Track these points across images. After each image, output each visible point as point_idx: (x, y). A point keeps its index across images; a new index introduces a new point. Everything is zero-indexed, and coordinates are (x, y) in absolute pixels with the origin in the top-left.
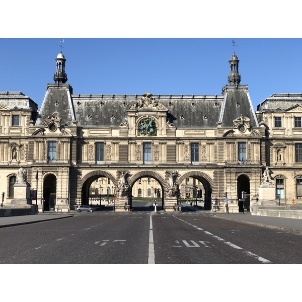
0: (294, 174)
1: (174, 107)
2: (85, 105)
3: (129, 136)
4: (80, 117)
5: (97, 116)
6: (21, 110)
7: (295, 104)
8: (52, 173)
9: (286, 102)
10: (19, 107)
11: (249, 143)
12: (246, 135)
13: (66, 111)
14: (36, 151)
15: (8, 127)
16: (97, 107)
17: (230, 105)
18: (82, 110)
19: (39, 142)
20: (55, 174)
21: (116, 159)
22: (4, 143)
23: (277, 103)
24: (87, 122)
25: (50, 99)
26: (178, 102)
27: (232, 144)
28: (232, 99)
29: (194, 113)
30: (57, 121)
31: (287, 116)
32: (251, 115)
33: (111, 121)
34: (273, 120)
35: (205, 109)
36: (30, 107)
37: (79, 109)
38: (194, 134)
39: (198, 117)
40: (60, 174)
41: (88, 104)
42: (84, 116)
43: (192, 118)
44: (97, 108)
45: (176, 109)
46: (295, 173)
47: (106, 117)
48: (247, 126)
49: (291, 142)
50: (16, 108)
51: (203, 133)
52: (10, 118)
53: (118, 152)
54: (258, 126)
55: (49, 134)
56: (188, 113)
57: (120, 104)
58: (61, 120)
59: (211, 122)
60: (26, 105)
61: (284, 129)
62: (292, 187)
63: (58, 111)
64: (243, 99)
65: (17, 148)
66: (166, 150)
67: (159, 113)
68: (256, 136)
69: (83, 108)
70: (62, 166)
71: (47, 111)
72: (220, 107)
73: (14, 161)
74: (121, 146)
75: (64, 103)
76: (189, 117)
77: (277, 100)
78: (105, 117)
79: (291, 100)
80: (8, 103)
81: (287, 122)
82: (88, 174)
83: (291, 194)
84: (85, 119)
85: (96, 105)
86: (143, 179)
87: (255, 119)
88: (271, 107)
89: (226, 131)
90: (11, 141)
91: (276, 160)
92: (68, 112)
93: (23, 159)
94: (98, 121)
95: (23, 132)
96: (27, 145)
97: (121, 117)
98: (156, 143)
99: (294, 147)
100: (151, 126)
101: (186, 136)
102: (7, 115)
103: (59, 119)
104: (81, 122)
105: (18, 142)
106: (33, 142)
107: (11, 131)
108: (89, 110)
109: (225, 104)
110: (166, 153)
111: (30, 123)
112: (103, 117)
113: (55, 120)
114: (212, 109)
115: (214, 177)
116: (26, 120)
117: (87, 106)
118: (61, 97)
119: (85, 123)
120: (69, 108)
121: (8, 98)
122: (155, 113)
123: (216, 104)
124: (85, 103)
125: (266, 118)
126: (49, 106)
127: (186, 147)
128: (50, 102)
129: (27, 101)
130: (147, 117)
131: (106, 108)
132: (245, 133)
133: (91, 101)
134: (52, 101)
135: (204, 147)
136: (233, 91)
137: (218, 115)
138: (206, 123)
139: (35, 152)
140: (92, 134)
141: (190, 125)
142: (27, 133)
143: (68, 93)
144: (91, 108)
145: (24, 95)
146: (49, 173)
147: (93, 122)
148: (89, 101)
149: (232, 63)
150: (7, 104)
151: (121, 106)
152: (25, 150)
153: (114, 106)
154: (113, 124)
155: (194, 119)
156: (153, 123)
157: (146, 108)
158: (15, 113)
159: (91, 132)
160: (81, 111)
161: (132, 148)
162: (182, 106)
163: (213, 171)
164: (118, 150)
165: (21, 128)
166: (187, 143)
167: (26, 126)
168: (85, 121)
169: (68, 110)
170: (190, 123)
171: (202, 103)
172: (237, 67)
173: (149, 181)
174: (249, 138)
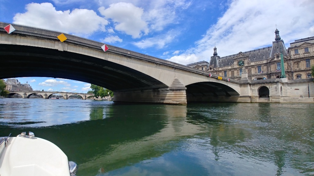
1: (252, 55)
3: (234, 68)
10: (203, 65)
12: (279, 59)
17: (275, 49)
21: (230, 76)
25: (212, 61)
27: (274, 64)
30: (212, 67)
31: (300, 48)
32: (284, 51)
33: (229, 64)
35: (264, 53)
38: (259, 63)
43: (259, 57)
44: (225, 61)
48: (280, 56)
49: (303, 59)
51: (262, 62)
61: (299, 54)
62: (305, 78)
63: (214, 64)
69: (221, 61)
72: (270, 51)
74: (232, 71)
79: (303, 41)
81: (300, 51)
91: (296, 68)
94: (225, 65)
97: (232, 62)
99: (305, 61)
100: (242, 63)
101: (256, 64)
102: (200, 68)
109: (272, 49)
114: (267, 52)
118: (215, 59)
121: (201, 63)
122: (243, 58)
125: (290, 51)
127: (256, 68)
133: (223, 59)
135: (263, 67)
136: (276, 43)
137: (270, 54)
141: (258, 60)
151: (233, 58)
153: (230, 59)
157: (240, 57)
159: (222, 68)
161: (235, 72)
162: (255, 54)
163: (267, 75)
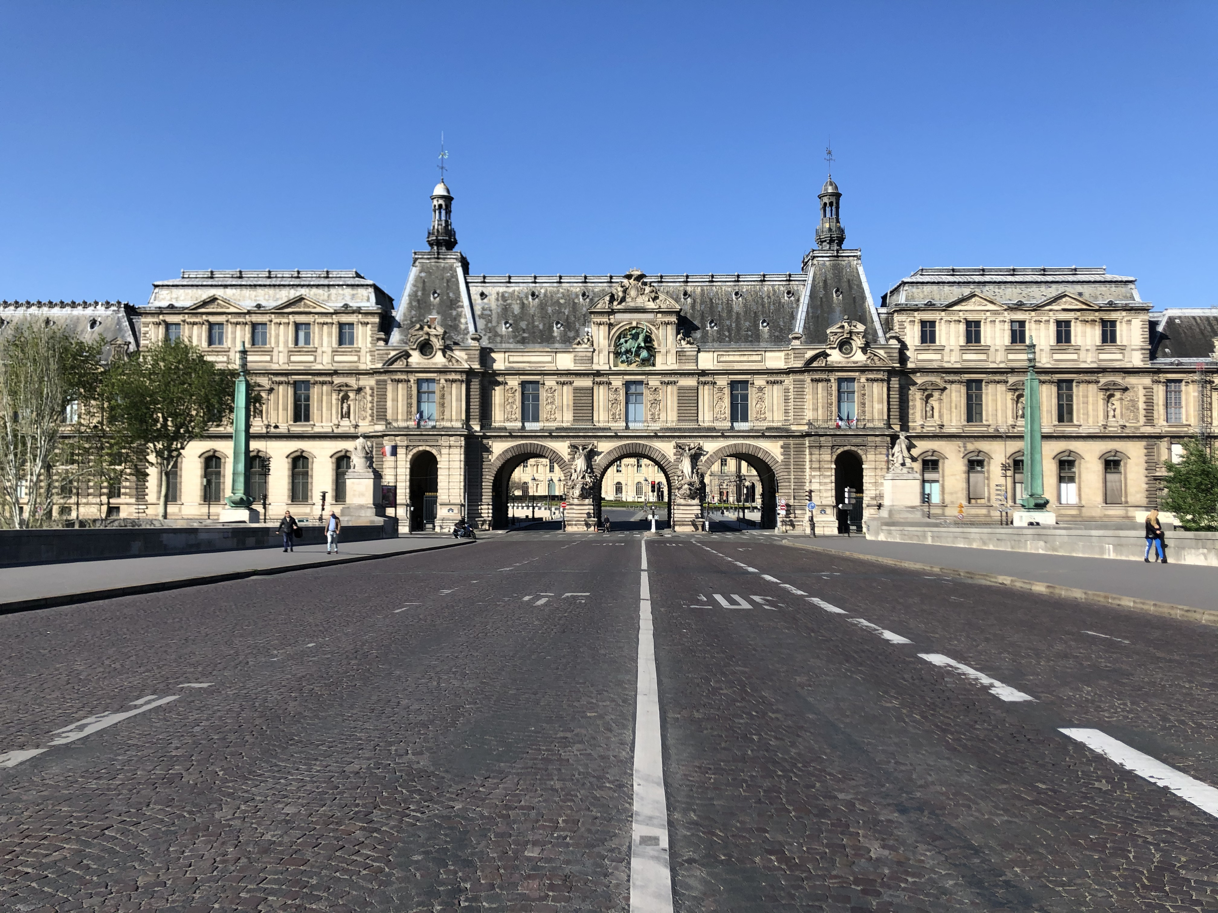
0: (962, 449)
1: (695, 301)
2: (497, 300)
3: (596, 367)
4: (486, 325)
5: (523, 325)
6: (358, 311)
7: (966, 291)
8: (428, 449)
9: (947, 288)
10: (354, 304)
11: (863, 380)
12: (854, 362)
13: (454, 313)
14: (393, 400)
15: (330, 350)
16: (523, 303)
17: (822, 293)
18: (491, 310)
19: (399, 381)
20: (434, 451)
21: (566, 419)
22: (323, 383)
23: (927, 289)
24: (501, 336)
25: (420, 285)
26: (702, 290)
27: (825, 384)
28: (825, 281)
29: (738, 314)
30: (436, 336)
31: (949, 319)
32: (868, 318)
33: (555, 334)
34: (917, 328)
35: (763, 306)
36: (377, 303)
37: (483, 309)
38: (738, 362)
39: (747, 324)
40: (445, 451)
41: (503, 297)
42: (494, 323)
43: (734, 325)
44: (523, 306)
45: (698, 307)
46: (965, 447)
47: (544, 324)
48: (858, 342)
49: (956, 378)
50: (346, 306)
51: (758, 358)
52: (335, 330)
53: (571, 403)
54: (882, 341)
55: (419, 364)
56: (724, 315)
57: (574, 296)
58: (445, 333)
59: (777, 334)
60: (368, 300)
61: (941, 349)
62: (958, 477)
63: (438, 313)
64: (849, 281)
65: (352, 395)
66: (675, 398)
67: (659, 315)
68: (878, 363)
69: (493, 305)
70: (449, 433)
71: (413, 312)
72: (798, 300)
73: (345, 422)
74: (576, 390)
75: (451, 295)
76: (728, 323)
77: (928, 283)
78: (541, 327)
79: (959, 283)
80: (329, 296)
81: (948, 333)
82: (506, 451)
83: (956, 493)
84: (498, 330)
85: (521, 299)
86: (625, 461)
87: (878, 325)
88: (913, 298)
89: (810, 354)
90: (337, 380)
91: (922, 417)
92: (459, 315)
93: (364, 419)
94: (526, 335)
95: (363, 360)
96: (372, 389)
97: (577, 325)
98: (654, 382)
99: (963, 389)
100: (643, 345)
101: (720, 367)
102: (327, 323)
103: (440, 330)
104: (489, 338)
105: (352, 381)
106: (385, 381)
107: (337, 358)
108: (506, 310)
109: (808, 294)
110: (676, 405)
111: (379, 339)
112: (538, 326)
113: (433, 332)
114: (780, 305)
115: (782, 457)
116: (369, 333)
117: (501, 302)
118: (445, 280)
119: (498, 339)
120: (462, 307)
121: (329, 286)
122: (651, 316)
123: (789, 293)
124: (498, 294)
125: (901, 323)
126: (418, 301)
127: (721, 389)
128: (420, 293)
129: (371, 290)
130: (634, 324)
131: (542, 306)
132: (854, 359)
133: (510, 290)
134: (424, 289)
135: (761, 389)
136: (827, 263)
137: (793, 317)
138: (766, 336)
139: (389, 404)
140: (514, 362)
141: (730, 341)
142: (372, 362)
143: (460, 271)
144: (510, 305)
145: (363, 278)
146: (421, 448)
147: (515, 337)
148: (505, 289)
149: (826, 200)
150: (326, 298)
151: (576, 301)
152: (369, 398)
153: (562, 301)
154: (559, 343)
155: (738, 328)
156: (648, 339)
157: (632, 304)
158: (345, 319)
159: (511, 359)
160: (488, 312)
161: (601, 395)
162: (711, 300)
163: (781, 443)
164: (571, 397)
165: (358, 351)
166: (722, 381)
167: (369, 345)
168: (496, 334)
169: (460, 310)
170: (730, 337)
171: (756, 293)
172: (837, 208)
173: (639, 466)
174: (863, 370)
